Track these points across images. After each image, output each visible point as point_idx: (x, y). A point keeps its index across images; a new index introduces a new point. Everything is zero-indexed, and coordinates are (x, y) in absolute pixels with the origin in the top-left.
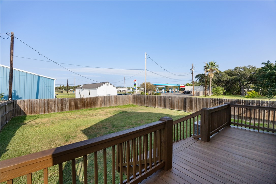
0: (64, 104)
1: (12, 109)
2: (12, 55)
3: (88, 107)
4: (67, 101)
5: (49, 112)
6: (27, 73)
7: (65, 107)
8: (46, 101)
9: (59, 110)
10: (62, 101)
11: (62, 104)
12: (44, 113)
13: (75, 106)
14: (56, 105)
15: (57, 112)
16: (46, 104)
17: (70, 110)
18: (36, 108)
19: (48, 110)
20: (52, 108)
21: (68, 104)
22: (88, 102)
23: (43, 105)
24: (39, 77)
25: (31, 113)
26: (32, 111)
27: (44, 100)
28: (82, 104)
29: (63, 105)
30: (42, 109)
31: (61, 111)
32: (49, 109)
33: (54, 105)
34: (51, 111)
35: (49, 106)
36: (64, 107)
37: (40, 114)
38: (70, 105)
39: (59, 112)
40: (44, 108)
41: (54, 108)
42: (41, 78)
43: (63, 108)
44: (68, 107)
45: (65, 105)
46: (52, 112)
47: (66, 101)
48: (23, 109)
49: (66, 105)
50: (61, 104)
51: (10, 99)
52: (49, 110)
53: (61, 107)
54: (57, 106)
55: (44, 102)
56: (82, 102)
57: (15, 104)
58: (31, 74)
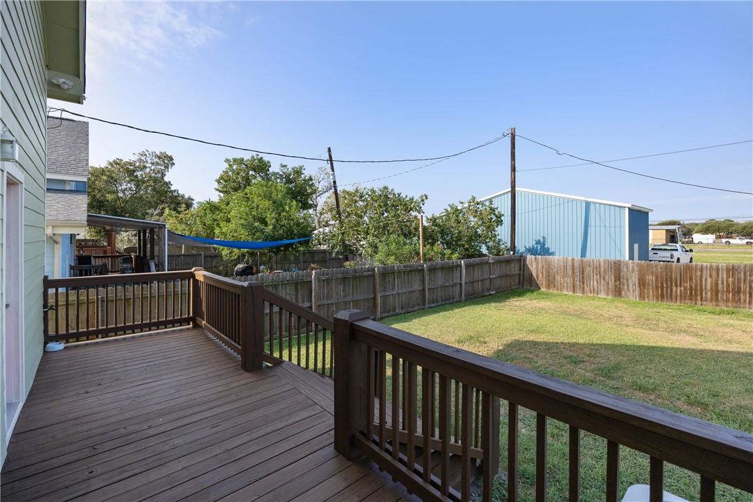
0: (623, 278)
1: (517, 272)
2: (513, 169)
3: (721, 304)
4: (633, 270)
5: (583, 293)
6: (564, 198)
7: (628, 286)
8: (577, 265)
9: (610, 292)
10: (615, 267)
11: (618, 277)
12: (574, 292)
13: (662, 290)
14: (600, 276)
15: (602, 296)
16: (577, 271)
17: (642, 296)
18: (558, 278)
19: (582, 286)
20: (592, 284)
21: (634, 279)
22: (717, 284)
23: (570, 273)
24: (588, 204)
25: (548, 287)
26: (551, 283)
27: (573, 260)
28: (691, 287)
29: (619, 280)
30: (569, 280)
31: (615, 295)
32: (583, 283)
33: (595, 276)
34: (588, 290)
35: (583, 277)
36: (623, 284)
37: (565, 292)
38: (642, 283)
39: (610, 297)
40: (574, 280)
41: (595, 282)
42: (592, 207)
43: (620, 288)
44: (637, 289)
45: (627, 280)
46: (591, 292)
47: (627, 268)
48: (534, 275)
49: (630, 281)
50: (615, 277)
51: (512, 253)
52: (583, 288)
53: (616, 286)
54: (604, 279)
55: (573, 266)
56: (691, 279)
57: (522, 263)
58: (573, 200)
